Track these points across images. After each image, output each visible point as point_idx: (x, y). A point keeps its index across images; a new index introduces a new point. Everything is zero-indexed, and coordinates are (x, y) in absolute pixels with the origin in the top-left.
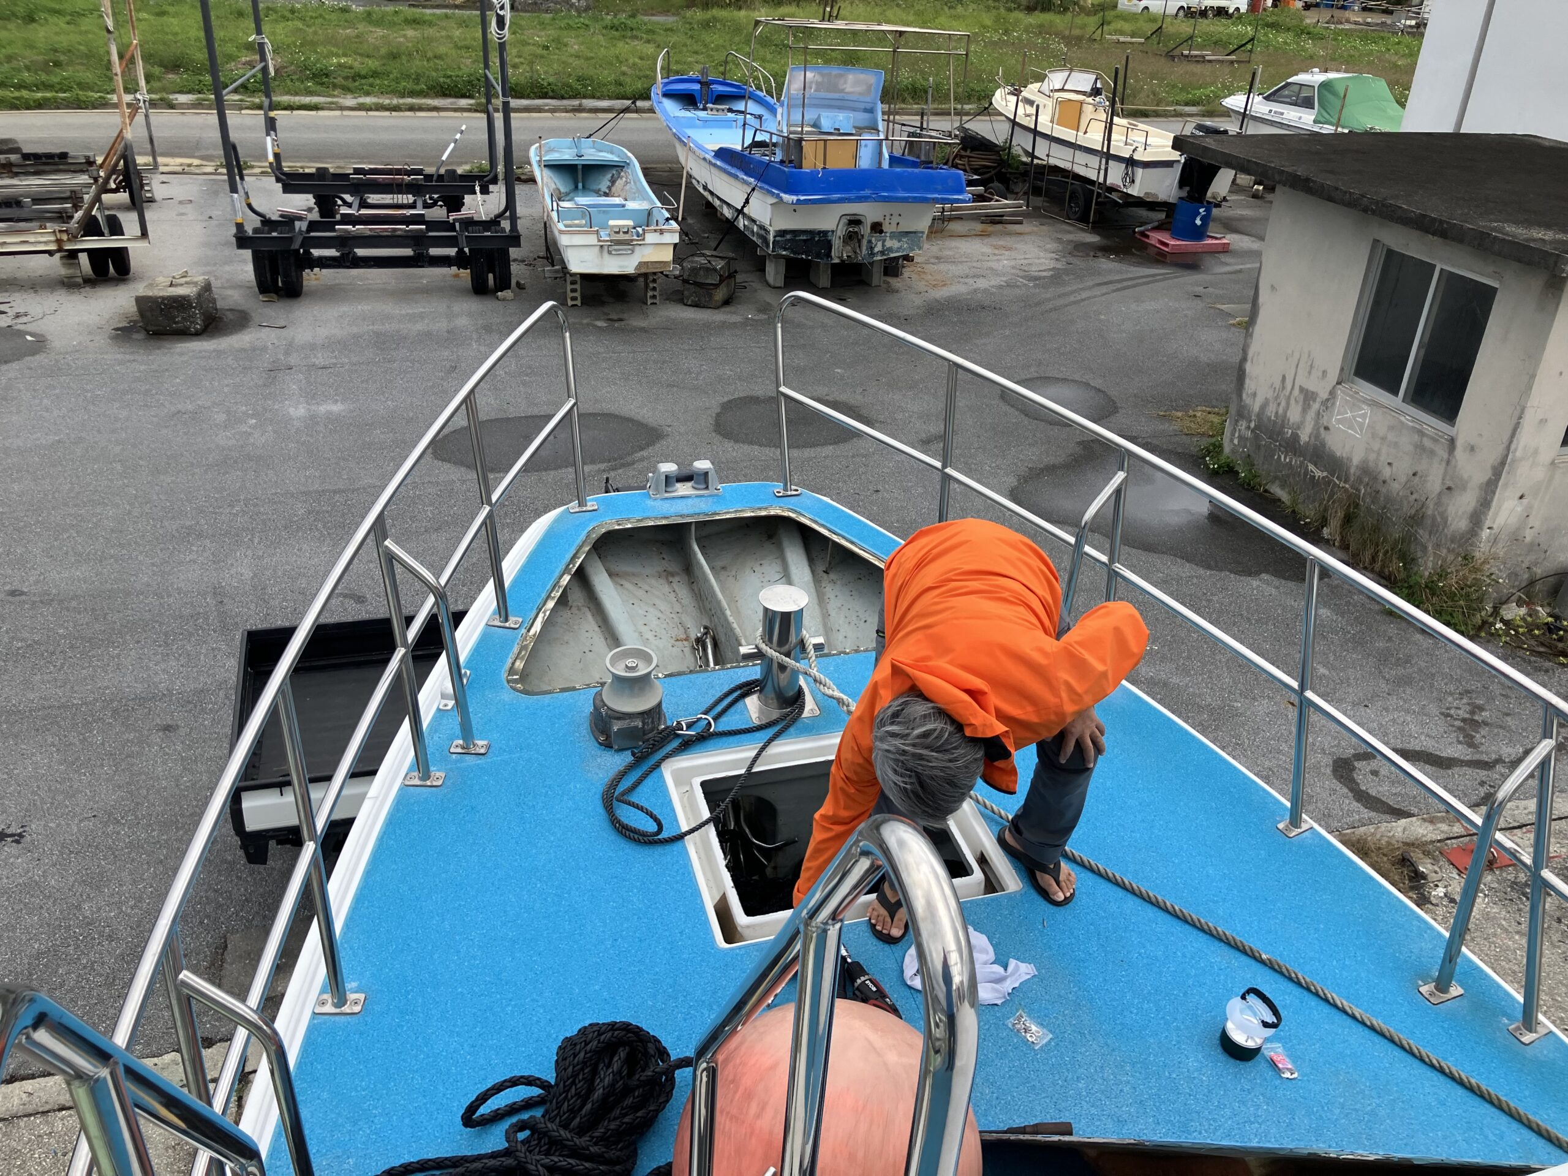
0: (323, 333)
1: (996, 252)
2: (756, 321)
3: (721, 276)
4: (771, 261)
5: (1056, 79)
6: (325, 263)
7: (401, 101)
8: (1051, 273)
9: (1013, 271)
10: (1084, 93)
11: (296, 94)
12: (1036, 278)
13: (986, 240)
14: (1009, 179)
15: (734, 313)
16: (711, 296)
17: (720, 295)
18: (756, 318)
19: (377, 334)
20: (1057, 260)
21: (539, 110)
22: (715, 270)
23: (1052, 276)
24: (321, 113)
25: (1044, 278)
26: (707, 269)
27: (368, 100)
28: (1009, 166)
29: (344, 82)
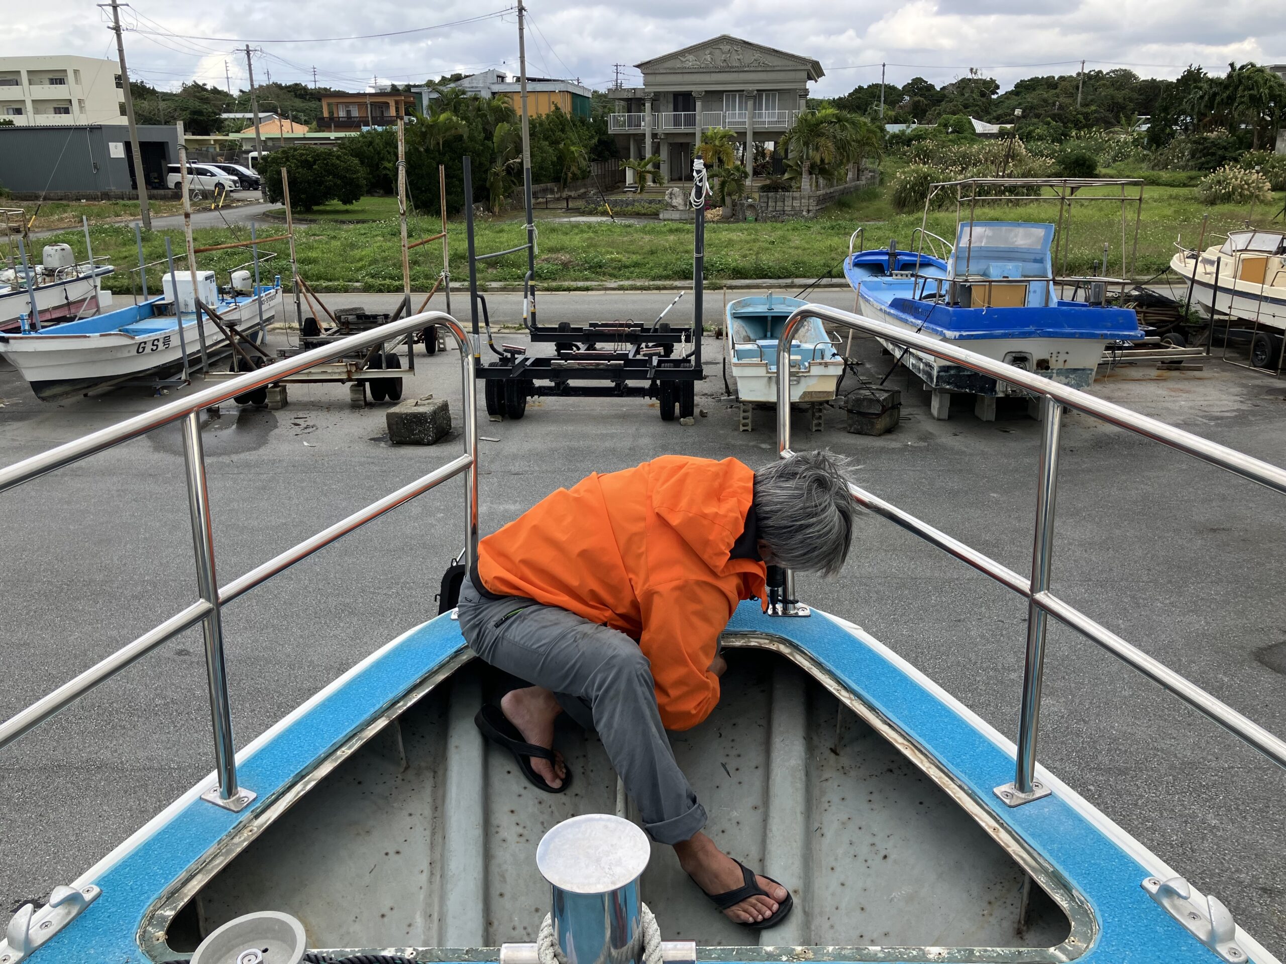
0: (527, 446)
1: (1173, 394)
2: (916, 447)
3: (883, 406)
4: (936, 395)
5: (1239, 240)
6: (543, 392)
7: (651, 283)
8: (1235, 414)
9: (1192, 411)
10: (1270, 252)
11: (576, 280)
12: (1217, 418)
13: (1162, 384)
14: (1188, 333)
15: (895, 440)
16: (873, 424)
17: (881, 424)
18: (916, 445)
19: (571, 449)
20: (1241, 402)
21: (757, 287)
22: (878, 401)
23: (1236, 416)
24: (590, 293)
25: (1227, 417)
26: (871, 400)
27: (626, 283)
28: (1187, 320)
29: (612, 271)
